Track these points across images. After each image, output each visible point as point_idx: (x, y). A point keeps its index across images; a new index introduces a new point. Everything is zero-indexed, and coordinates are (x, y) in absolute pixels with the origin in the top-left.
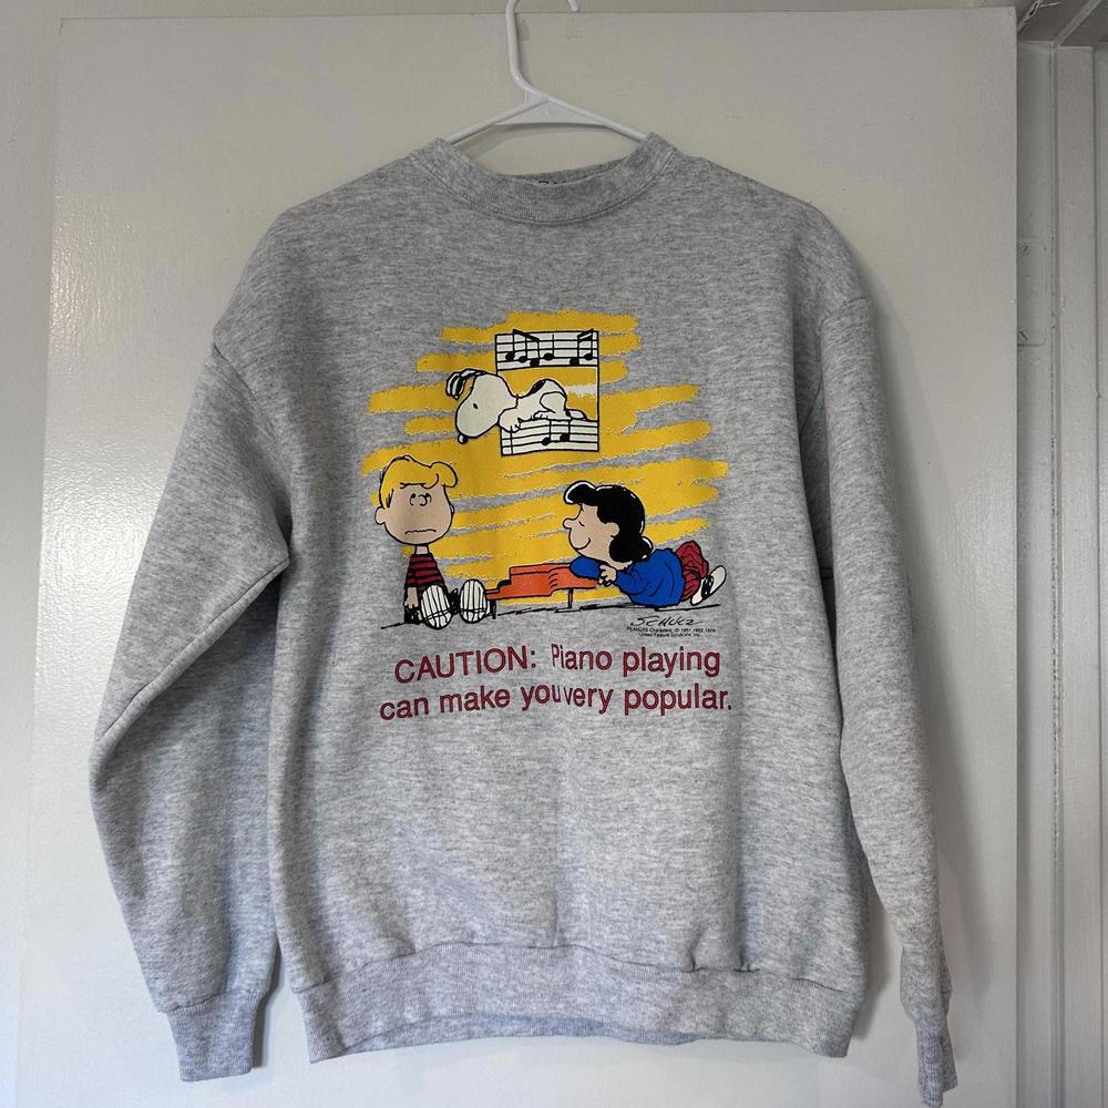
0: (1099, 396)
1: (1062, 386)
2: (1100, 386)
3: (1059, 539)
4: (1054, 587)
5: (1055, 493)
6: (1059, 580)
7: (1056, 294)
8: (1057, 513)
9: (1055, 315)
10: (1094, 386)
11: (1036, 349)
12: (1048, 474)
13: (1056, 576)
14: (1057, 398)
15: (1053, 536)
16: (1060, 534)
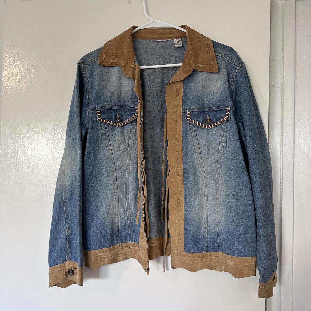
0: (295, 103)
1: (284, 99)
2: (296, 100)
3: (283, 144)
4: (281, 157)
5: (282, 131)
6: (283, 155)
7: (283, 73)
8: (282, 136)
9: (283, 79)
10: (294, 100)
11: (277, 89)
12: (280, 125)
13: (282, 154)
14: (282, 103)
15: (281, 143)
16: (283, 142)
